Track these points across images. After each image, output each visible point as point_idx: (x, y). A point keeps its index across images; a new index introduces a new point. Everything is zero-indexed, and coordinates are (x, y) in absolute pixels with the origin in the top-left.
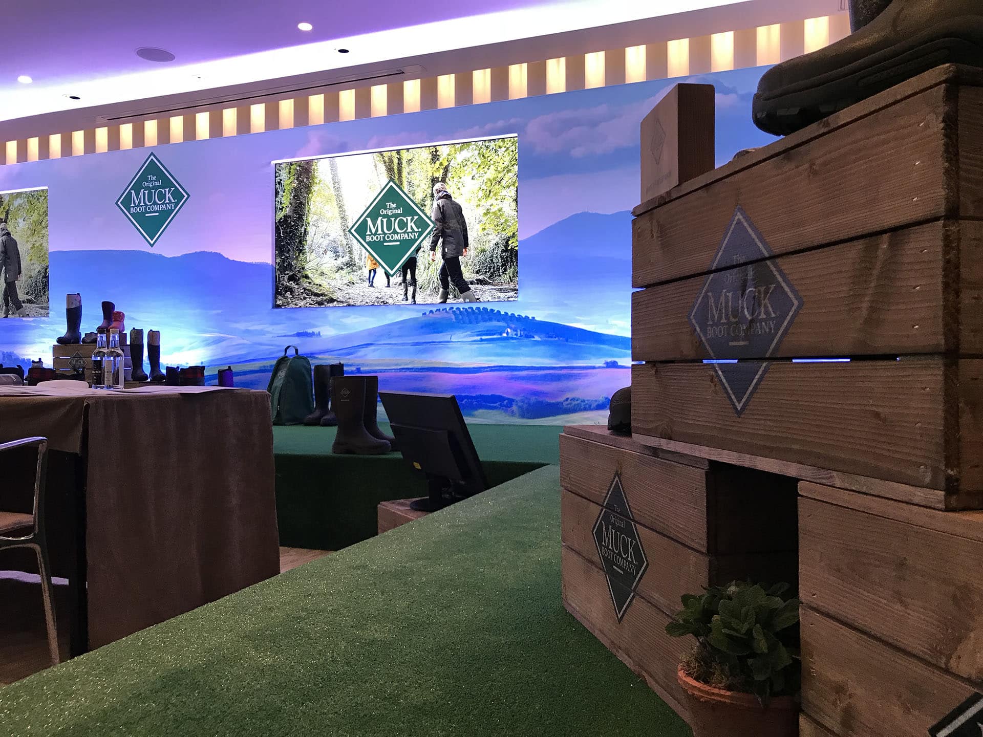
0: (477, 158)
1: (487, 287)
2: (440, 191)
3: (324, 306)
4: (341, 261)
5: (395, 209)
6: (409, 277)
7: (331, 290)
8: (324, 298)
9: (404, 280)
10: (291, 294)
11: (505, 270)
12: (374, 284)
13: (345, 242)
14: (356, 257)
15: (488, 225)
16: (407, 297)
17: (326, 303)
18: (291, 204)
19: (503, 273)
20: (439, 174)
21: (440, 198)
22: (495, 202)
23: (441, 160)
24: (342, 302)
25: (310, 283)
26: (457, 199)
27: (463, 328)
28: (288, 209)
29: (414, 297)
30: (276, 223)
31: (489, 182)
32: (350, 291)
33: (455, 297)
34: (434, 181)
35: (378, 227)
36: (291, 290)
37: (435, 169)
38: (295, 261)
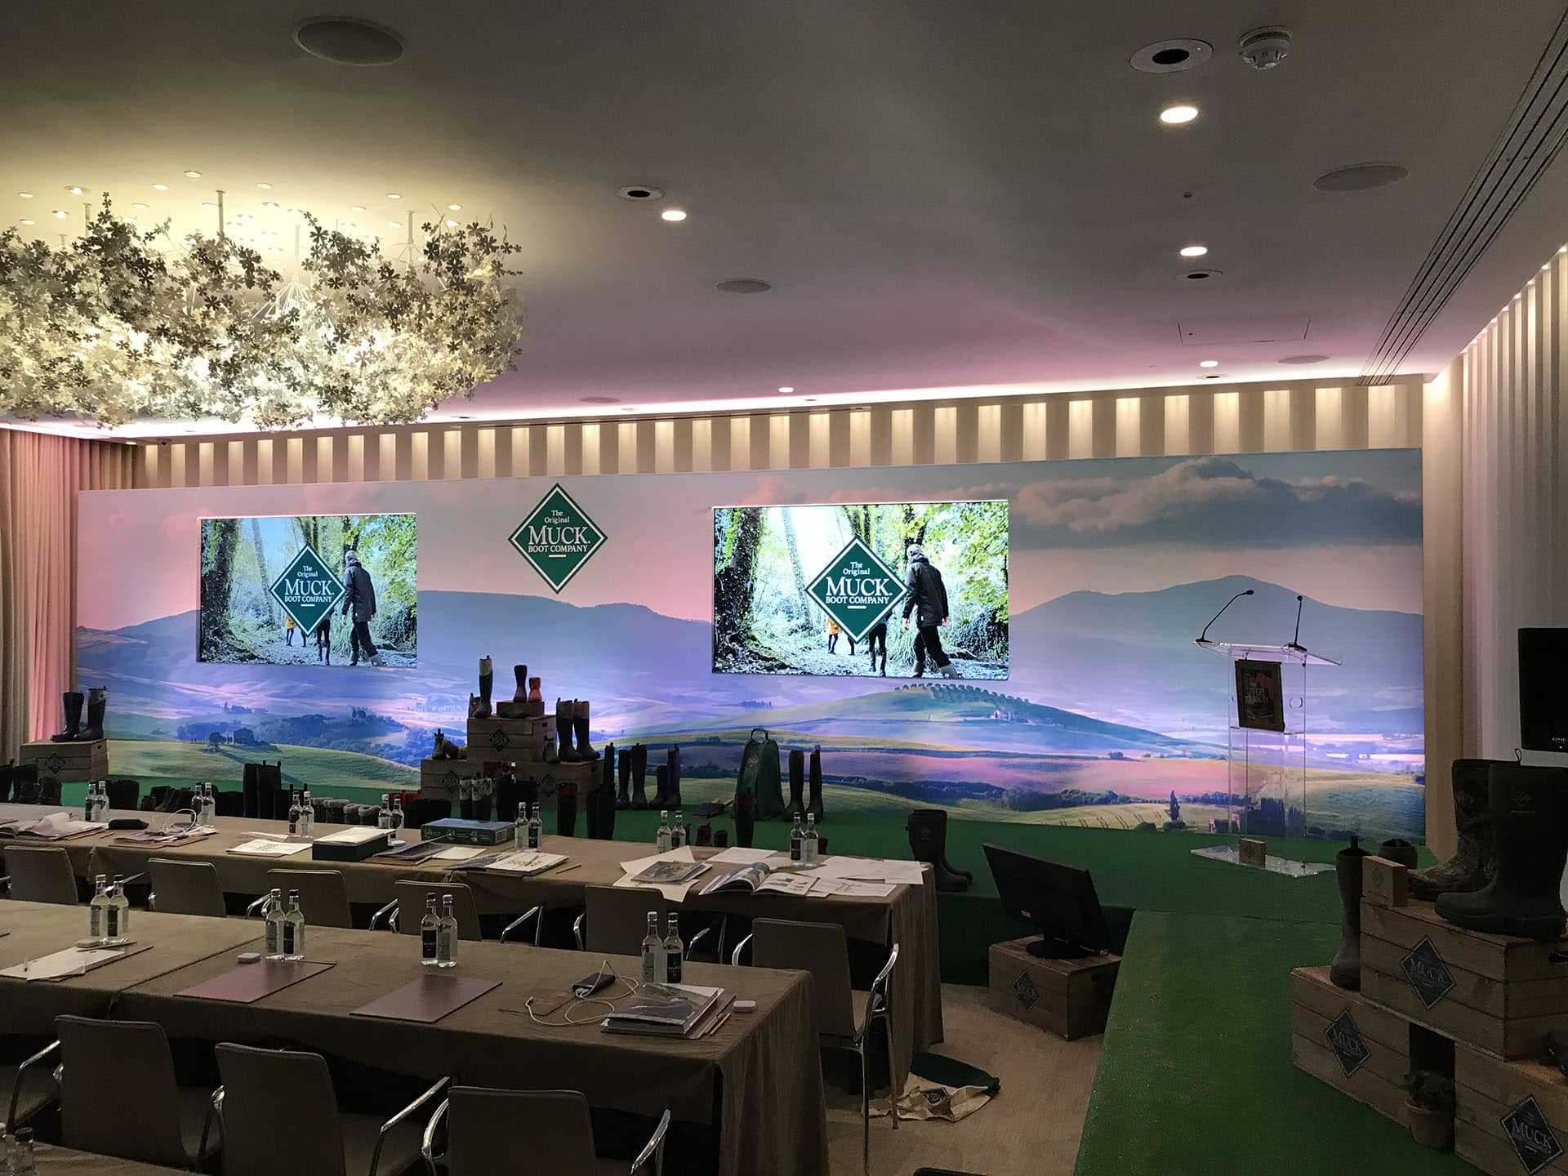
0: (960, 520)
1: (970, 662)
2: (915, 554)
3: (774, 672)
4: (794, 623)
5: (861, 569)
6: (877, 645)
7: (783, 655)
8: (775, 663)
9: (872, 648)
10: (734, 657)
11: (992, 644)
12: (835, 651)
13: (800, 602)
14: (813, 619)
15: (972, 595)
16: (875, 667)
17: (776, 669)
18: (733, 554)
19: (989, 648)
20: (915, 535)
21: (915, 561)
22: (981, 571)
23: (916, 520)
24: (796, 669)
25: (757, 645)
26: (935, 563)
27: (943, 707)
28: (730, 561)
29: (883, 667)
30: (715, 576)
31: (973, 549)
32: (806, 657)
33: (932, 670)
34: (908, 542)
35: (839, 590)
36: (734, 653)
37: (909, 529)
38: (738, 620)
